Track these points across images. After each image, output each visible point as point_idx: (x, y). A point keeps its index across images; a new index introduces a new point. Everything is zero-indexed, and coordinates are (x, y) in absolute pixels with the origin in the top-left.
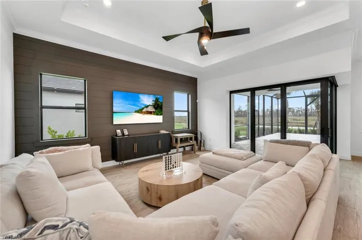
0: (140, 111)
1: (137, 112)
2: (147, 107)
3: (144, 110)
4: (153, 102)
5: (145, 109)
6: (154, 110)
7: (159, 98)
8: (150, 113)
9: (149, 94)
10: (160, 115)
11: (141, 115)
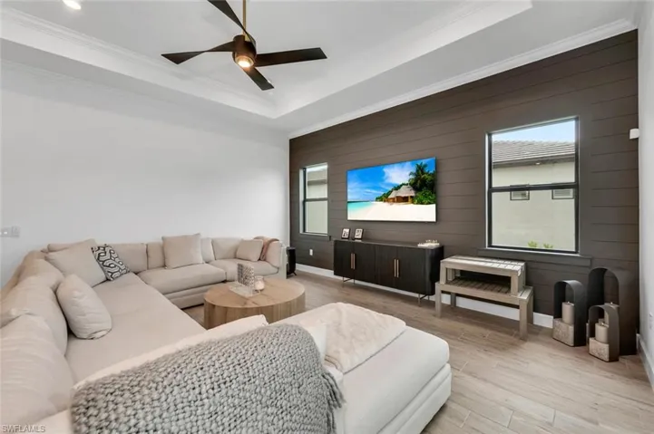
0: (384, 198)
1: (380, 199)
2: (398, 188)
3: (392, 196)
4: (412, 177)
5: (394, 192)
6: (413, 194)
7: (425, 166)
8: (405, 200)
9: (401, 162)
10: (429, 203)
11: (386, 204)
